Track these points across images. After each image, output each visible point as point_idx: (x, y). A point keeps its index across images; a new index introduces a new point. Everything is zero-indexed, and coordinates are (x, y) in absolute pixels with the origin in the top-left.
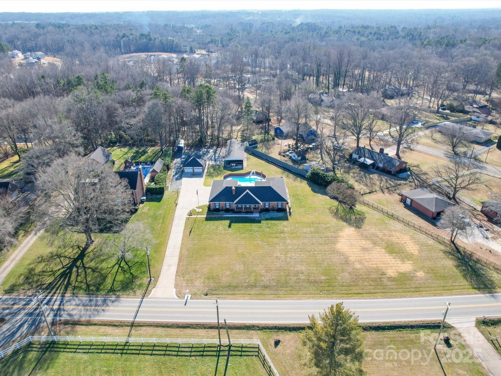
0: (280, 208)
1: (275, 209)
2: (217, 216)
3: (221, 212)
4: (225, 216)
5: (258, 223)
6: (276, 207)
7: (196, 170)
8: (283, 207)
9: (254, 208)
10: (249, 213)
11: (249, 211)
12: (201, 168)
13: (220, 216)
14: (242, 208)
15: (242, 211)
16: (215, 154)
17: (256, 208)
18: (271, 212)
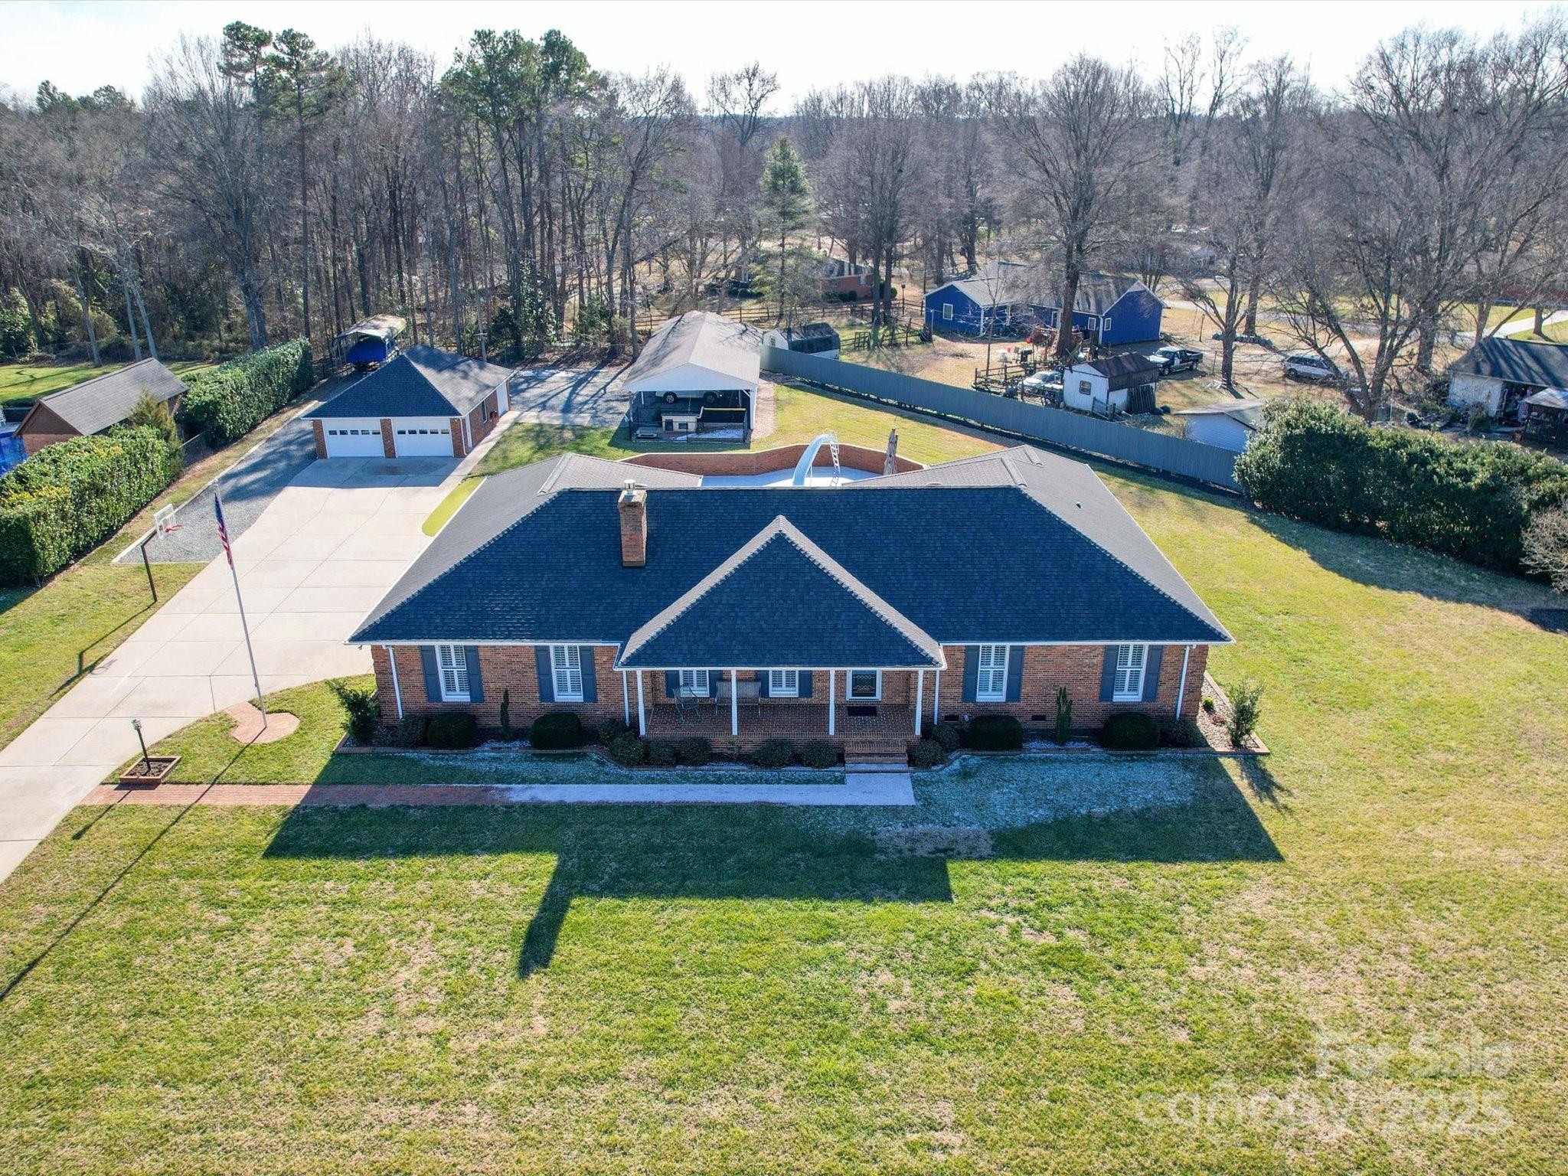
0: (1126, 714)
1: (1077, 721)
2: (431, 794)
3: (486, 751)
4: (520, 794)
5: (914, 895)
6: (1086, 696)
7: (405, 446)
8: (1161, 702)
9: (854, 711)
10: (797, 760)
11: (799, 736)
12: (443, 422)
13: (461, 792)
14: (714, 709)
15: (719, 742)
16: (575, 387)
17: (870, 711)
18: (1036, 748)
